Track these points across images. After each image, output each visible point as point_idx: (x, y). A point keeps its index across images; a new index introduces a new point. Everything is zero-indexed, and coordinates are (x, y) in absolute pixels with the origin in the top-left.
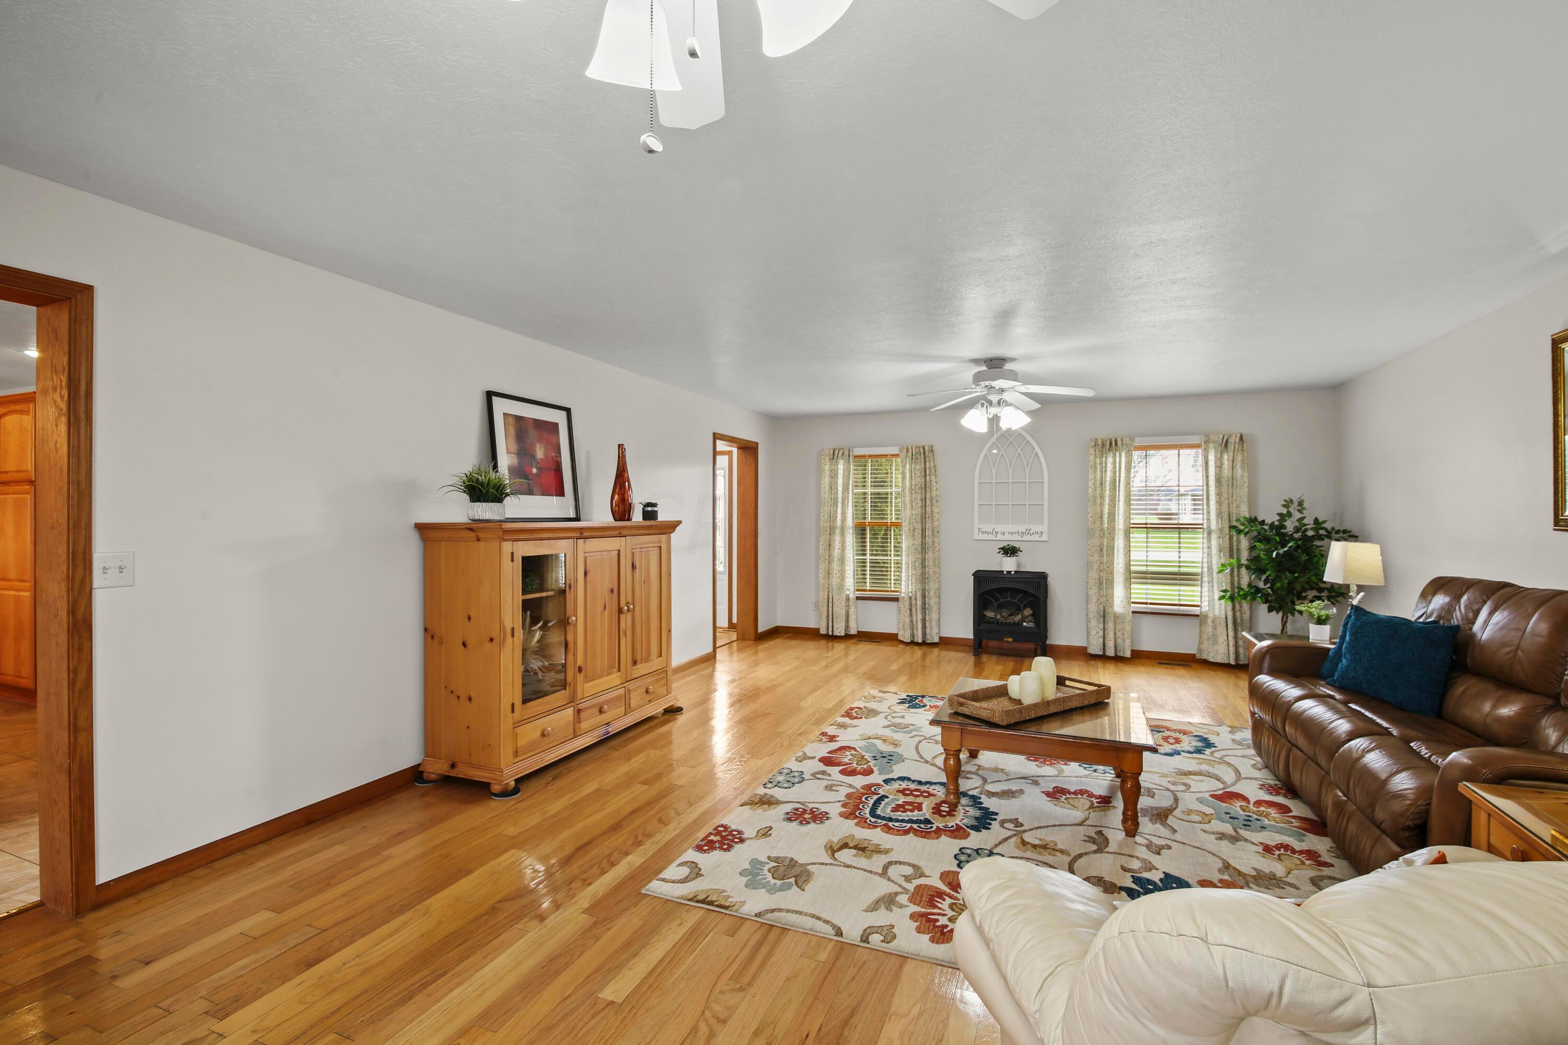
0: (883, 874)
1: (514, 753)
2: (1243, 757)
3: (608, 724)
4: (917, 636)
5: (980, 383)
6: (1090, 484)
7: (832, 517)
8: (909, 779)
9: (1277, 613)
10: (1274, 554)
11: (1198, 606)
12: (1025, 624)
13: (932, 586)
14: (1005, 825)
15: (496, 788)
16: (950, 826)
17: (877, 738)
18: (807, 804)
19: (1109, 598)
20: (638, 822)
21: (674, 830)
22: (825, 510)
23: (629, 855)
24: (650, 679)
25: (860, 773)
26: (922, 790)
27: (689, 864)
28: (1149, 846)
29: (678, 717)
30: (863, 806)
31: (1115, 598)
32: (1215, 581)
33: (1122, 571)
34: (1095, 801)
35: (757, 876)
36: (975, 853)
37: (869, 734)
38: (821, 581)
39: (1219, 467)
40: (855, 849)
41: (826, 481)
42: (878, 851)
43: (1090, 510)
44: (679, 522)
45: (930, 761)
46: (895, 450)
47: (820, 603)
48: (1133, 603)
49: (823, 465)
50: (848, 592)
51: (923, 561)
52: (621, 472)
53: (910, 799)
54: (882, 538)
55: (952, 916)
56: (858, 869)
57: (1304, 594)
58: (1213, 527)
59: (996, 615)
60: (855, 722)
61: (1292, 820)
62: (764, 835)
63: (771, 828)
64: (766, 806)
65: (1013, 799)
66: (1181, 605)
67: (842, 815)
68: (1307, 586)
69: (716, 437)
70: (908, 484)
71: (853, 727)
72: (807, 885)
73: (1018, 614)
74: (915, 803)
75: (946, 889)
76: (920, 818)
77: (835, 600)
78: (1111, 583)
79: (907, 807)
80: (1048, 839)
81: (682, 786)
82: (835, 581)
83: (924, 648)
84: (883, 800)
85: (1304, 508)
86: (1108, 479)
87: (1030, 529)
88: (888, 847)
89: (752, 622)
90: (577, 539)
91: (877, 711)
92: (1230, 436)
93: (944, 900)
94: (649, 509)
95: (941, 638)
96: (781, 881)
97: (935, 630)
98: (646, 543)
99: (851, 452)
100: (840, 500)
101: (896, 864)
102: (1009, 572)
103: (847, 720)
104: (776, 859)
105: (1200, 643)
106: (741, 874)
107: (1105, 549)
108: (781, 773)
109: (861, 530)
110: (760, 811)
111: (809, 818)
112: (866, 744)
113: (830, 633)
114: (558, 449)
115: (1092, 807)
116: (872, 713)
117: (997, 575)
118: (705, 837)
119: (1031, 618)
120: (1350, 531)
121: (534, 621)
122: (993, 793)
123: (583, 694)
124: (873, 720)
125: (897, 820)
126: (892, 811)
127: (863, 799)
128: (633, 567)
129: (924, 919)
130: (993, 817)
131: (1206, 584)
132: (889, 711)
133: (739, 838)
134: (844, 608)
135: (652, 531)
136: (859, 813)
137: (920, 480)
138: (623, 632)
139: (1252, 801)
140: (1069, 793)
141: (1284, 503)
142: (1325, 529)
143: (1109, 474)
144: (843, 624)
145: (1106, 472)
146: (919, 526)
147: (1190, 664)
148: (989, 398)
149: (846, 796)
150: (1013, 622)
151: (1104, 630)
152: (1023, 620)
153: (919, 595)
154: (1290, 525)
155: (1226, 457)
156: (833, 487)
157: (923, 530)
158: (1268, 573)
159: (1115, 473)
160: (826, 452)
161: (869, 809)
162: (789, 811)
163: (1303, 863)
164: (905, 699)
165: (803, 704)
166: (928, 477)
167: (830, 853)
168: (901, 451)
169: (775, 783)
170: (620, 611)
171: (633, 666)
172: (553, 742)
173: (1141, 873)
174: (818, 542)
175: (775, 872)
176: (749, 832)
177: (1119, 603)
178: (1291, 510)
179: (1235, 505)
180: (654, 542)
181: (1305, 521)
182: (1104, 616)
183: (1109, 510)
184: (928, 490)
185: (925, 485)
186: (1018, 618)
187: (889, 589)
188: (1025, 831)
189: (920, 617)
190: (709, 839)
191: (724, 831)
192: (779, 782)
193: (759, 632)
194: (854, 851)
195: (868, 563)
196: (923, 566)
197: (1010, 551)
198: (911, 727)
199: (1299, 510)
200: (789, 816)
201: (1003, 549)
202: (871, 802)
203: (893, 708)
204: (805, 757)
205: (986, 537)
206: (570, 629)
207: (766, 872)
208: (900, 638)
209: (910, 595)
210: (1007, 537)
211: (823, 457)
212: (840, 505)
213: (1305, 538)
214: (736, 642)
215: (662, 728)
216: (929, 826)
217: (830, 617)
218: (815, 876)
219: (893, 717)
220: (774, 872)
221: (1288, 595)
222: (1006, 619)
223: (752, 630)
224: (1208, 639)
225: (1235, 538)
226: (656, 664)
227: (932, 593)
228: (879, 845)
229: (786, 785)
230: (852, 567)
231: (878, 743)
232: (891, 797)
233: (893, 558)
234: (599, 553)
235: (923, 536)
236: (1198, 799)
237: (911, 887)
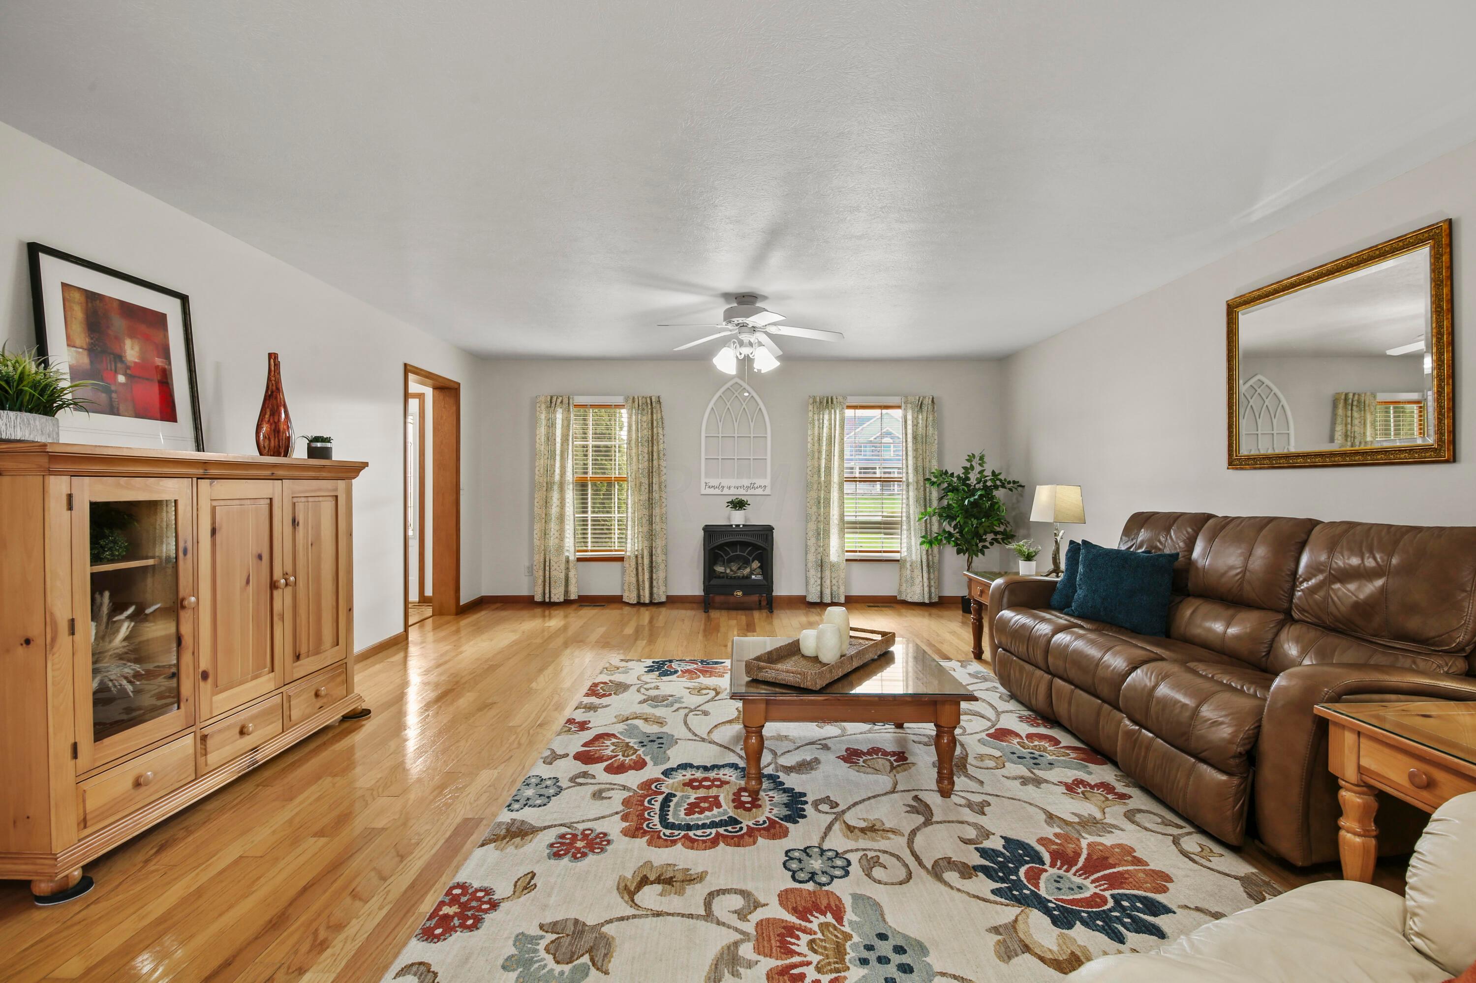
0: (708, 915)
1: (78, 824)
2: (986, 690)
3: (255, 749)
4: (644, 596)
5: (733, 319)
6: (809, 439)
7: (549, 471)
8: (691, 766)
9: (964, 554)
10: (966, 502)
11: (898, 552)
12: (753, 577)
13: (659, 543)
14: (820, 807)
15: (43, 887)
16: (761, 822)
17: (636, 718)
18: (575, 825)
19: (826, 547)
20: (315, 907)
21: (381, 908)
22: (541, 463)
23: (305, 972)
24: (320, 678)
25: (631, 768)
26: (712, 778)
27: (414, 969)
28: (970, 805)
29: (364, 723)
30: (649, 814)
31: (831, 548)
32: (912, 529)
33: (836, 522)
34: (892, 759)
35: (531, 965)
36: (804, 854)
37: (626, 713)
38: (536, 542)
39: (915, 425)
40: (659, 883)
41: (542, 431)
42: (691, 879)
43: (809, 464)
44: (366, 464)
45: (707, 738)
46: (620, 400)
47: (535, 568)
48: (847, 551)
49: (538, 413)
50: (567, 554)
51: (651, 516)
52: (272, 392)
53: (702, 793)
54: (604, 495)
55: (819, 963)
56: (672, 915)
57: (984, 537)
58: (911, 480)
59: (725, 570)
60: (604, 701)
61: (1068, 752)
62: (525, 888)
63: (533, 875)
64: (518, 840)
65: (813, 772)
66: (885, 552)
67: (626, 833)
68: (988, 530)
69: (408, 369)
70: (634, 436)
71: (603, 707)
72: (610, 961)
73: (746, 567)
74: (710, 797)
75: (792, 919)
76: (723, 818)
77: (552, 563)
78: (827, 533)
79: (702, 805)
80: (872, 817)
81: (383, 829)
82: (552, 542)
83: (654, 609)
84: (671, 801)
85: (984, 462)
86: (825, 434)
87: (755, 483)
88: (700, 870)
89: (452, 593)
90: (198, 479)
91: (626, 684)
92: (924, 398)
93: (798, 938)
94: (319, 445)
95: (668, 597)
96: (570, 966)
97: (663, 589)
98: (315, 491)
99: (571, 400)
100: (558, 452)
101: (718, 895)
102: (738, 526)
103: (593, 700)
104: (553, 927)
105: (901, 585)
106: (504, 967)
107: (822, 501)
108: (528, 785)
109: (582, 486)
110: (510, 849)
111: (584, 847)
112: (626, 727)
113: (547, 600)
114: (165, 352)
115: (893, 768)
116: (621, 687)
117: (726, 530)
118: (433, 912)
119: (759, 571)
120: (1018, 482)
121: (117, 608)
122: (789, 767)
123: (211, 712)
124: (625, 696)
125: (698, 827)
126: (686, 814)
127: (646, 804)
128: (295, 523)
129: (786, 978)
130: (802, 799)
131: (905, 532)
132: (640, 682)
133: (489, 902)
134: (564, 571)
135: (324, 474)
136: (648, 826)
137: (646, 433)
138: (279, 615)
139: (1024, 736)
140: (864, 754)
141: (968, 458)
142: (1000, 480)
143: (825, 430)
144: (562, 589)
145: (823, 428)
146: (645, 481)
147: (892, 605)
148: (740, 337)
149: (623, 803)
150: (742, 575)
151: (822, 578)
152: (751, 573)
153: (646, 553)
154: (973, 477)
155: (920, 417)
156: (550, 438)
157: (651, 485)
158: (958, 520)
159: (830, 429)
160: (543, 399)
161: (657, 816)
162: (553, 840)
163: (1107, 799)
164: (652, 666)
165: (534, 685)
166: (655, 430)
167: (627, 897)
168: (626, 400)
169: (522, 802)
170: (273, 586)
171: (294, 662)
172: (157, 791)
173: (982, 843)
174: (532, 498)
175: (556, 950)
176: (502, 889)
177: (834, 555)
178: (974, 463)
179: (928, 460)
180: (328, 490)
181: (985, 473)
182: (822, 566)
183: (826, 464)
184: (655, 442)
185: (652, 437)
186: (747, 571)
187: (613, 548)
188: (844, 812)
189: (647, 576)
190: (441, 913)
191: (464, 894)
192: (528, 799)
193: (461, 604)
194: (658, 888)
195: (590, 521)
196: (651, 523)
197: (739, 504)
198: (670, 698)
199: (979, 464)
200: (555, 850)
201: (732, 502)
202: (657, 806)
203: (643, 678)
204: (553, 758)
205: (712, 491)
206: (186, 617)
207: (543, 954)
208: (625, 599)
209: (636, 553)
210: (733, 491)
211: (538, 405)
212: (558, 458)
213: (985, 488)
214: (431, 619)
215: (342, 742)
216: (738, 826)
217: (547, 582)
218: (617, 942)
219: (647, 690)
220: (553, 949)
221: (973, 538)
222: (735, 573)
223: (452, 603)
224: (907, 581)
225: (928, 490)
226: (330, 656)
227: (659, 551)
228: (688, 870)
229: (539, 802)
230: (572, 526)
231: (638, 723)
232: (679, 794)
233: (617, 515)
234: (237, 502)
235: (650, 491)
236: (979, 741)
237: (749, 927)
